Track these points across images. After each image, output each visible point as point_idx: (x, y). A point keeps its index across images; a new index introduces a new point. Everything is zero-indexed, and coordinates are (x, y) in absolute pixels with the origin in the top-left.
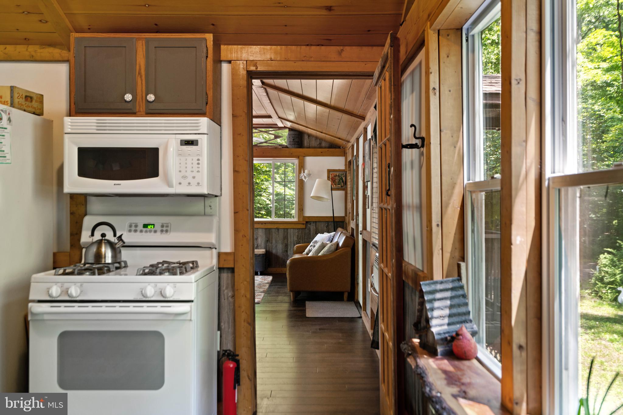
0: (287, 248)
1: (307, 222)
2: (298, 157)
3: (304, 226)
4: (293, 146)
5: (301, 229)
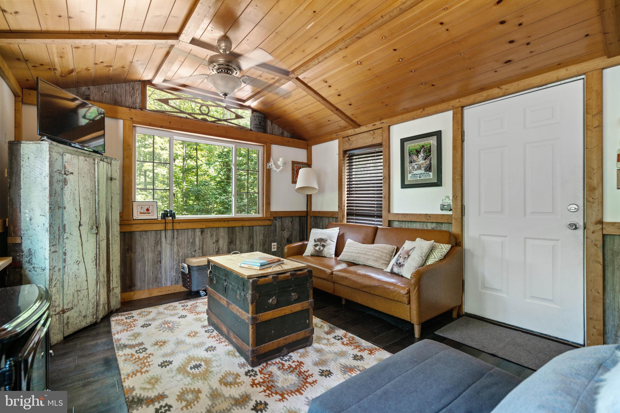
0: (253, 249)
1: (274, 218)
2: (263, 143)
3: (270, 223)
4: (259, 130)
5: (267, 225)
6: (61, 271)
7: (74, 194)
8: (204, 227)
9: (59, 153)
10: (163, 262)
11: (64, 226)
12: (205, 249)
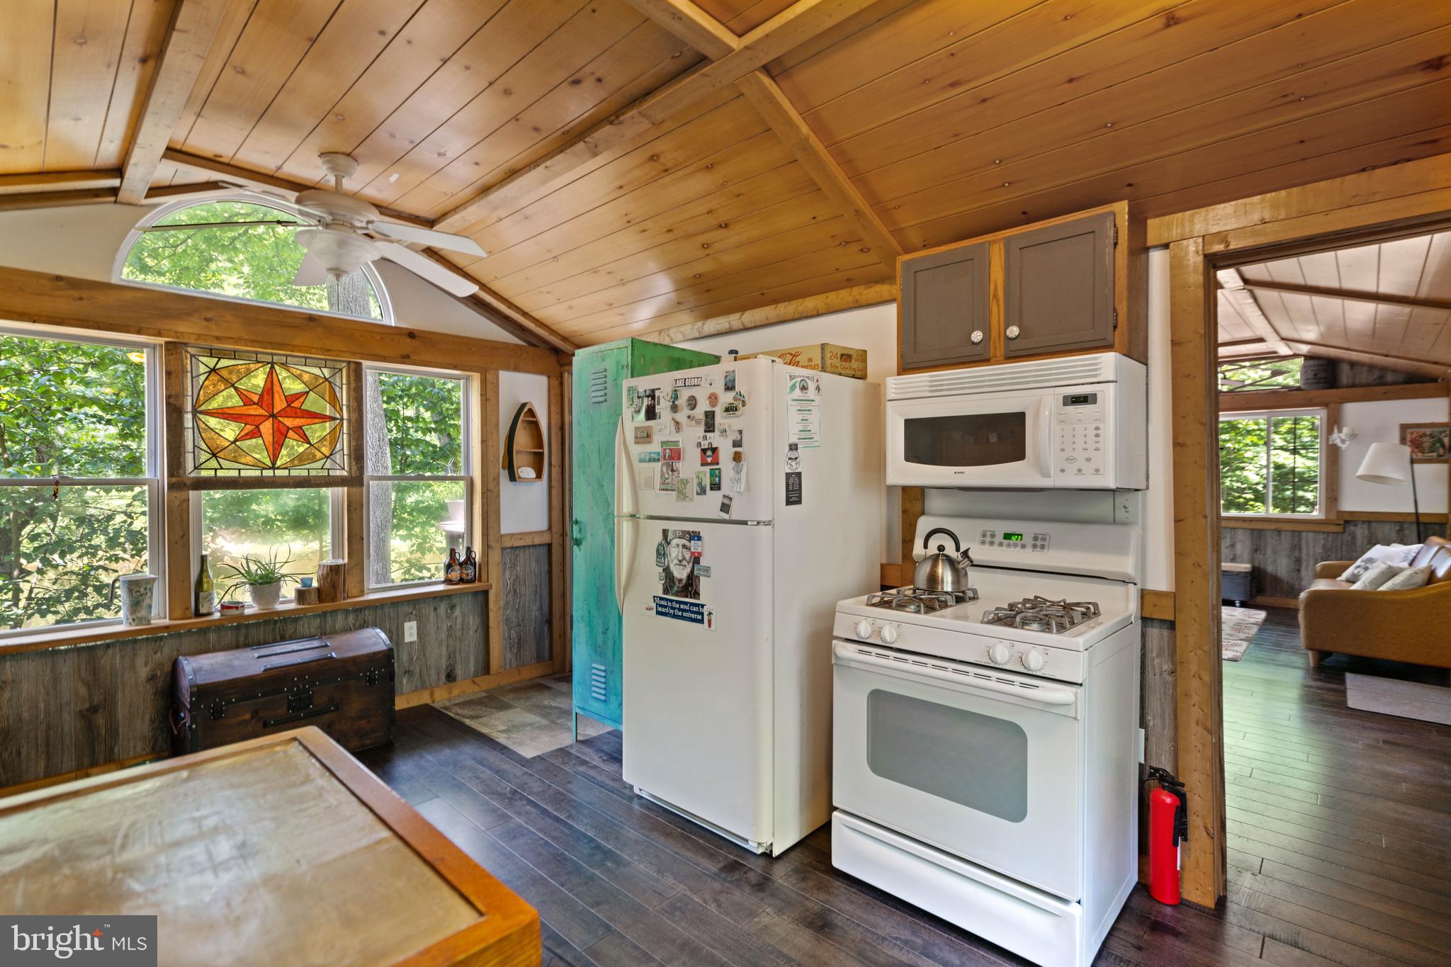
0: (1300, 565)
1: (1346, 522)
2: (1325, 405)
3: (1340, 529)
4: (1315, 386)
5: (1333, 533)
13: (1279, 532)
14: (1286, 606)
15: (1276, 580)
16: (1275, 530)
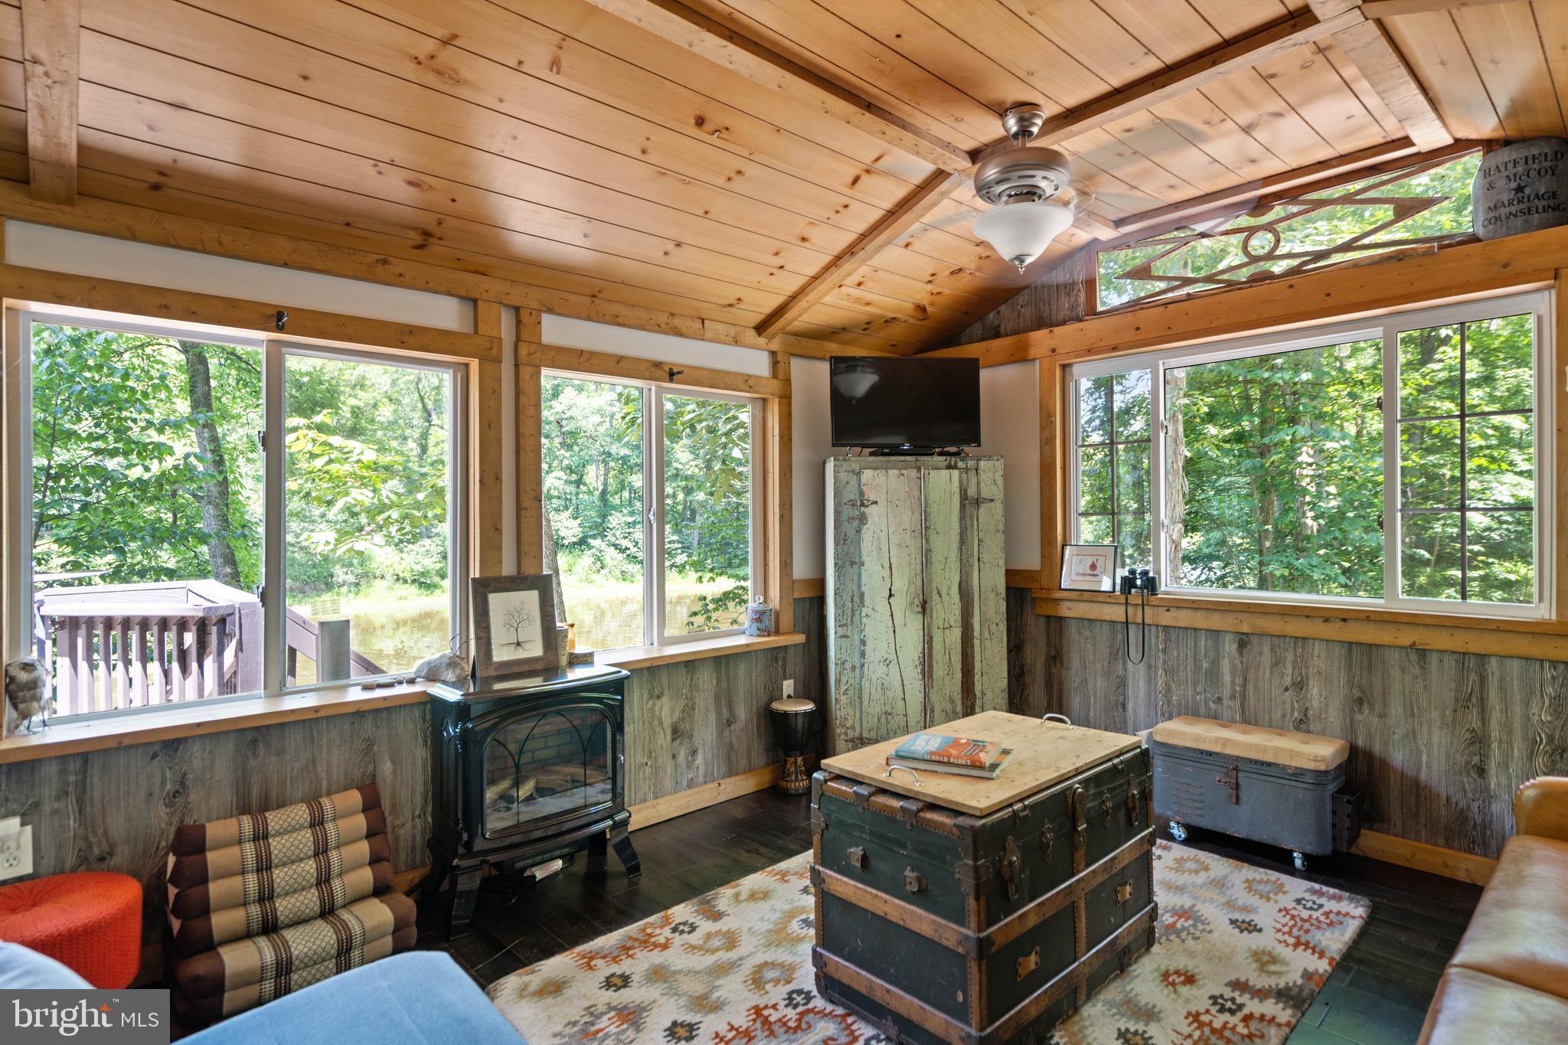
2: (1554, 276)
4: (1518, 222)
6: (858, 670)
7: (879, 538)
8: (1246, 629)
9: (853, 471)
10: (1130, 707)
11: (862, 595)
12: (1252, 702)
13: (1423, 653)
14: (1445, 873)
15: (1417, 792)
16: (1412, 646)
